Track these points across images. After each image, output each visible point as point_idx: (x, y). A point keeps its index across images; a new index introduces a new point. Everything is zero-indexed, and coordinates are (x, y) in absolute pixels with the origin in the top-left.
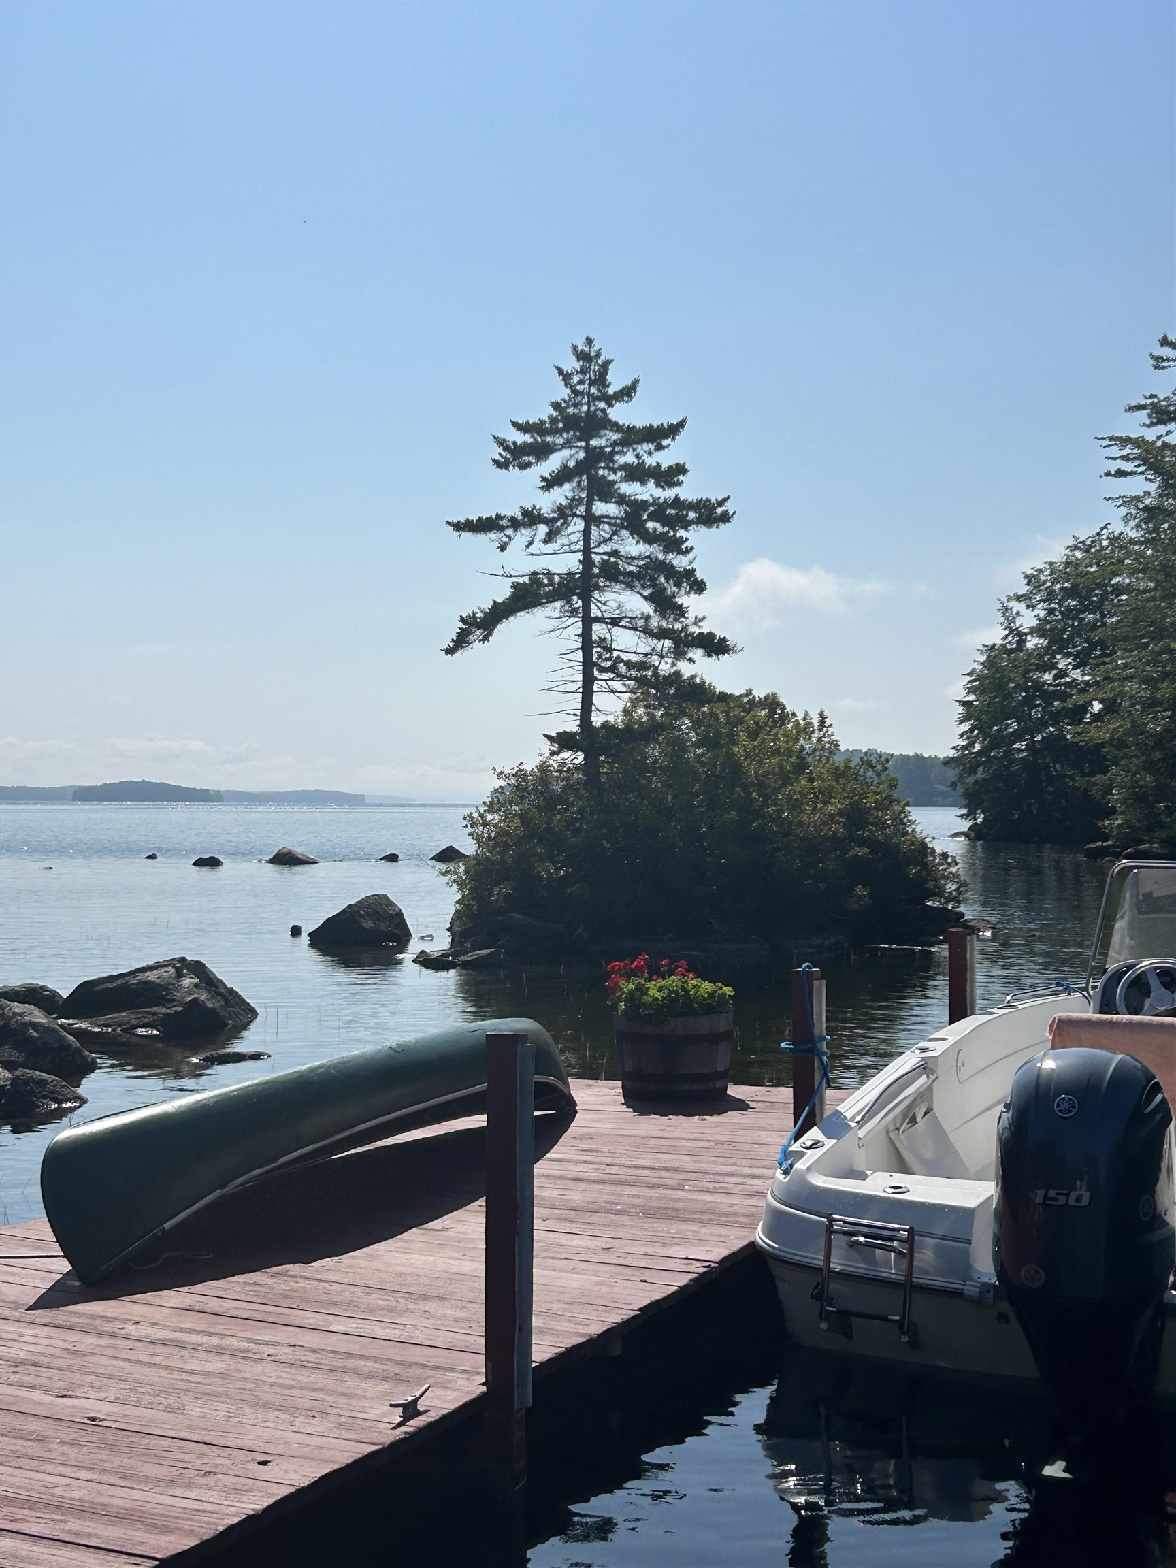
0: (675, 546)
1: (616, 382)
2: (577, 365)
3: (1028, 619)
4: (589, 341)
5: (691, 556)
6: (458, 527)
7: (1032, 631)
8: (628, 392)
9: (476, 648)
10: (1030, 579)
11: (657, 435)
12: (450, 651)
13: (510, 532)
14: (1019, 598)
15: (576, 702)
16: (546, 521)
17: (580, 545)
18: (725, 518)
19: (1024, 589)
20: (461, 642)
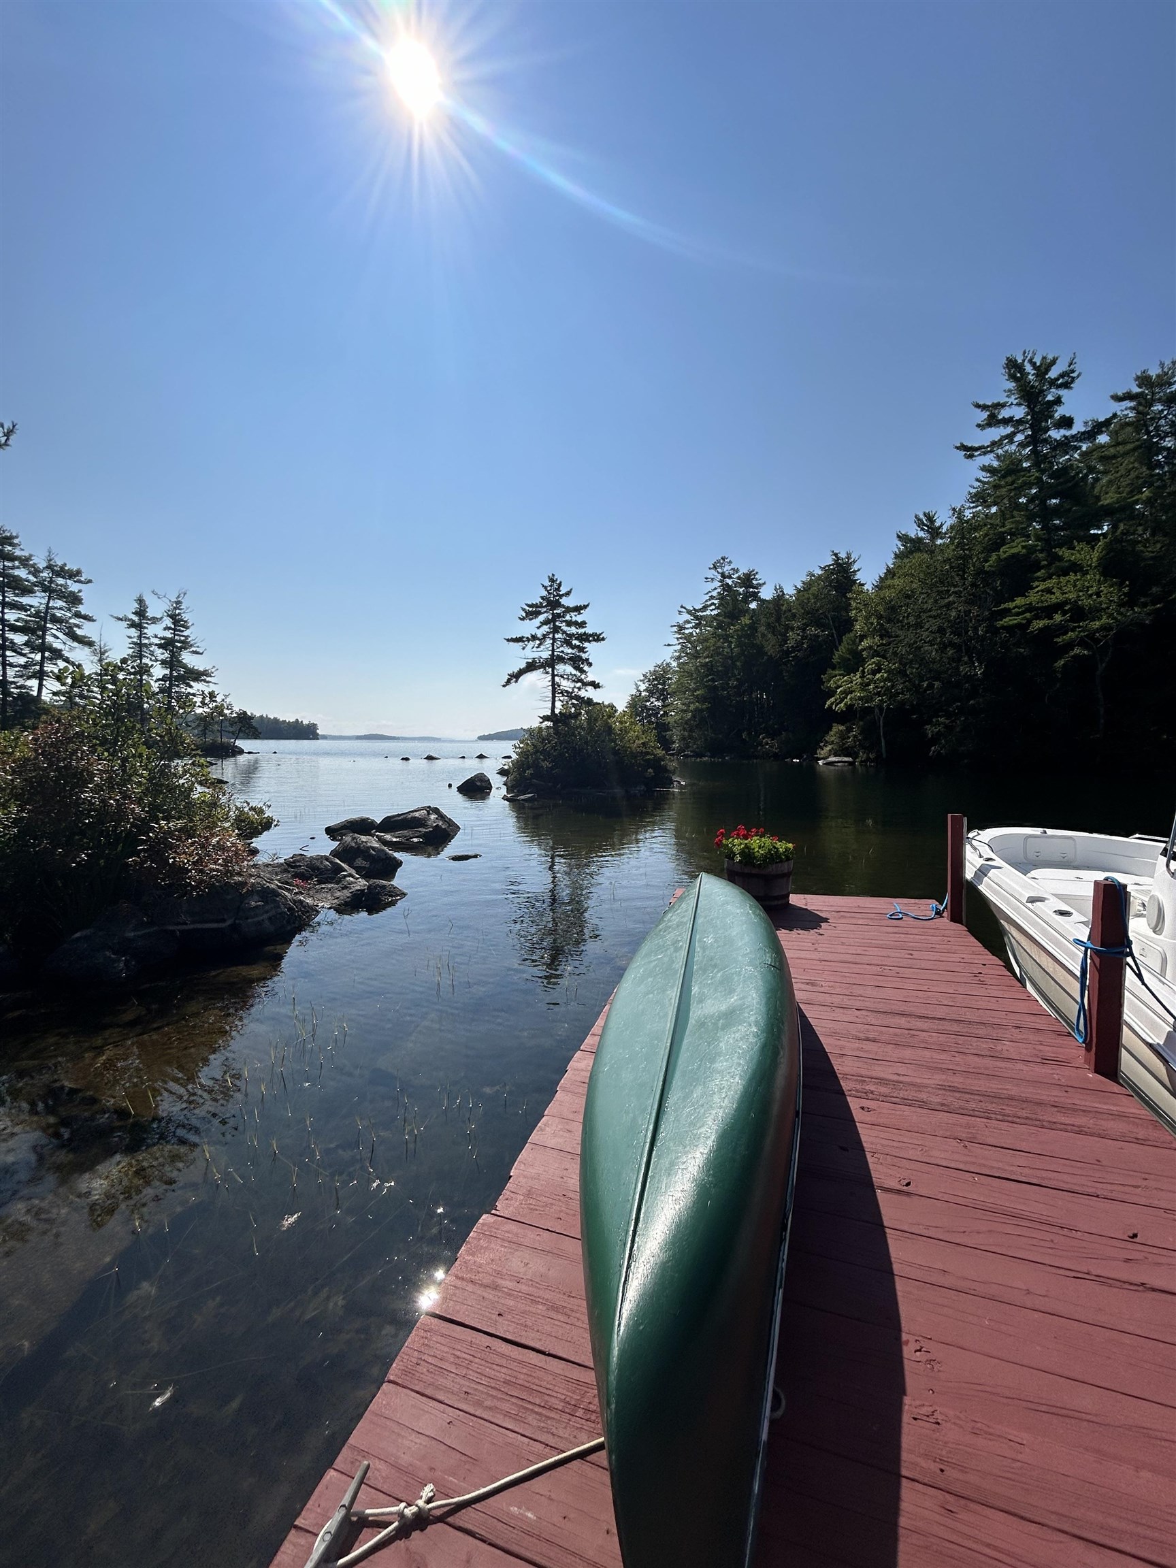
0: (582, 649)
1: (563, 590)
2: (550, 584)
3: (643, 687)
4: (553, 575)
5: (587, 654)
6: (508, 640)
7: (644, 690)
8: (568, 594)
9: (513, 685)
10: (644, 675)
11: (578, 609)
12: (504, 686)
13: (526, 643)
14: (641, 681)
15: (550, 705)
16: (538, 639)
17: (551, 649)
18: (603, 639)
19: (642, 678)
20: (508, 682)
